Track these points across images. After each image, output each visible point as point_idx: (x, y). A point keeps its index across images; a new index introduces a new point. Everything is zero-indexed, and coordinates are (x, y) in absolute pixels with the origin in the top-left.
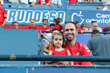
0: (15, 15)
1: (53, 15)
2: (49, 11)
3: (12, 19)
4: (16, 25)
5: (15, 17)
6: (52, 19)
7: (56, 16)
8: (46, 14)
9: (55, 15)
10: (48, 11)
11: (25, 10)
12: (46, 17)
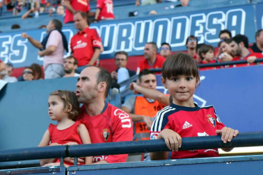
0: (129, 34)
1: (215, 21)
2: (206, 14)
3: (123, 43)
4: (122, 60)
5: (130, 38)
6: (213, 31)
7: (224, 23)
8: (198, 23)
9: (220, 21)
10: (203, 15)
11: (150, 21)
12: (198, 28)
